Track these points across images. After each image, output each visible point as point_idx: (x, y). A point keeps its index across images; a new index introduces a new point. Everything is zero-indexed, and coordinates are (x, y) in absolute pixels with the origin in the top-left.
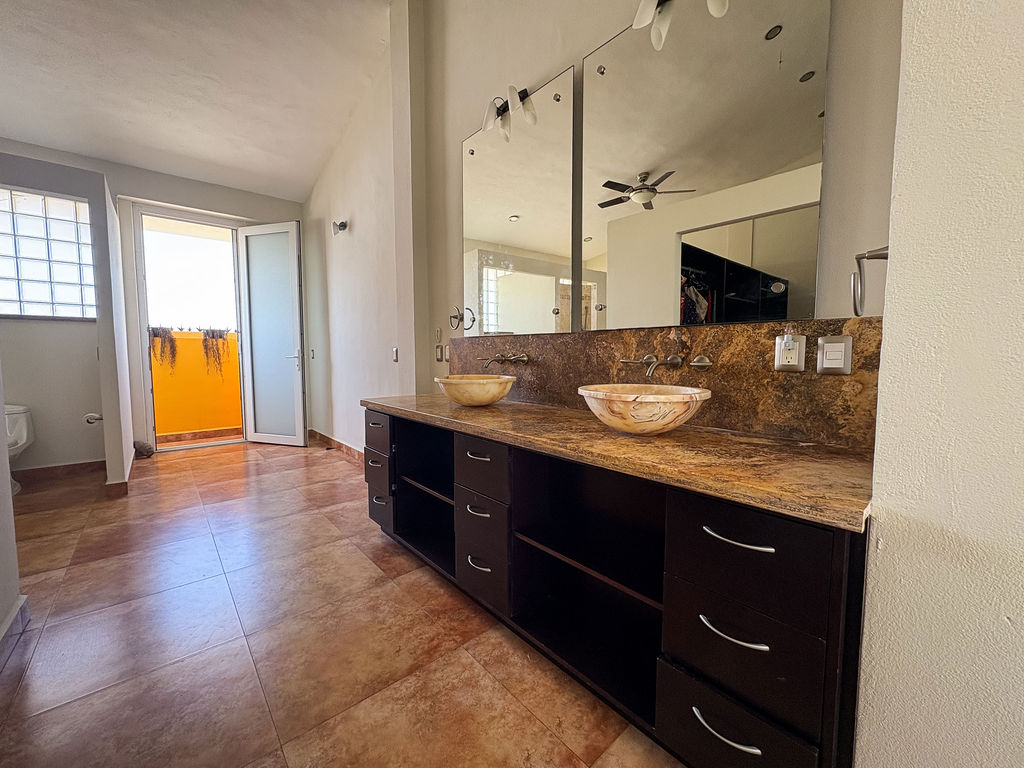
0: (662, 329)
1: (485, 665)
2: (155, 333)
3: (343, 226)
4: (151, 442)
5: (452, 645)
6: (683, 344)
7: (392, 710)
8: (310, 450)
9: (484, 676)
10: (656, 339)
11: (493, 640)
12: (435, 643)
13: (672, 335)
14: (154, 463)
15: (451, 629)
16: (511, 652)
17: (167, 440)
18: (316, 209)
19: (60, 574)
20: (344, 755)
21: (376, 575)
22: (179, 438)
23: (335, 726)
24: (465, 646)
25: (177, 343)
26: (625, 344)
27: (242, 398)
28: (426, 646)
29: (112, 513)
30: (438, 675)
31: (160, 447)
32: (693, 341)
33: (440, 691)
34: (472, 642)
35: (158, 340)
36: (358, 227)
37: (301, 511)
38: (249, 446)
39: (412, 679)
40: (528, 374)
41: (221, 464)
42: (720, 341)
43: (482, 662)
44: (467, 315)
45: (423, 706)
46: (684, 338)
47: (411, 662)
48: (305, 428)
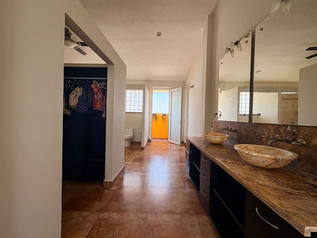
0: (284, 125)
1: (199, 224)
2: (154, 115)
3: (192, 86)
4: (151, 139)
5: (193, 213)
6: (294, 133)
7: (171, 220)
8: (181, 147)
9: (198, 226)
10: (281, 129)
11: (205, 218)
12: (189, 210)
13: (289, 129)
14: (151, 144)
15: (194, 209)
16: (209, 225)
17: (154, 139)
18: (187, 83)
19: (130, 163)
20: (158, 223)
21: (182, 185)
22: (156, 139)
23: (159, 216)
24: (196, 215)
25: (157, 117)
26: (269, 129)
27: (168, 131)
28: (186, 210)
29: (140, 153)
30: (186, 219)
31: (153, 140)
32: (298, 133)
33: (184, 223)
34: (199, 215)
35: (154, 116)
36: (195, 87)
37: (173, 163)
38: (169, 143)
39: (179, 216)
40: (235, 135)
41: (162, 147)
42: (312, 134)
43: (199, 222)
44: (219, 113)
45: (178, 224)
46: (294, 130)
47: (180, 211)
48: (181, 140)
